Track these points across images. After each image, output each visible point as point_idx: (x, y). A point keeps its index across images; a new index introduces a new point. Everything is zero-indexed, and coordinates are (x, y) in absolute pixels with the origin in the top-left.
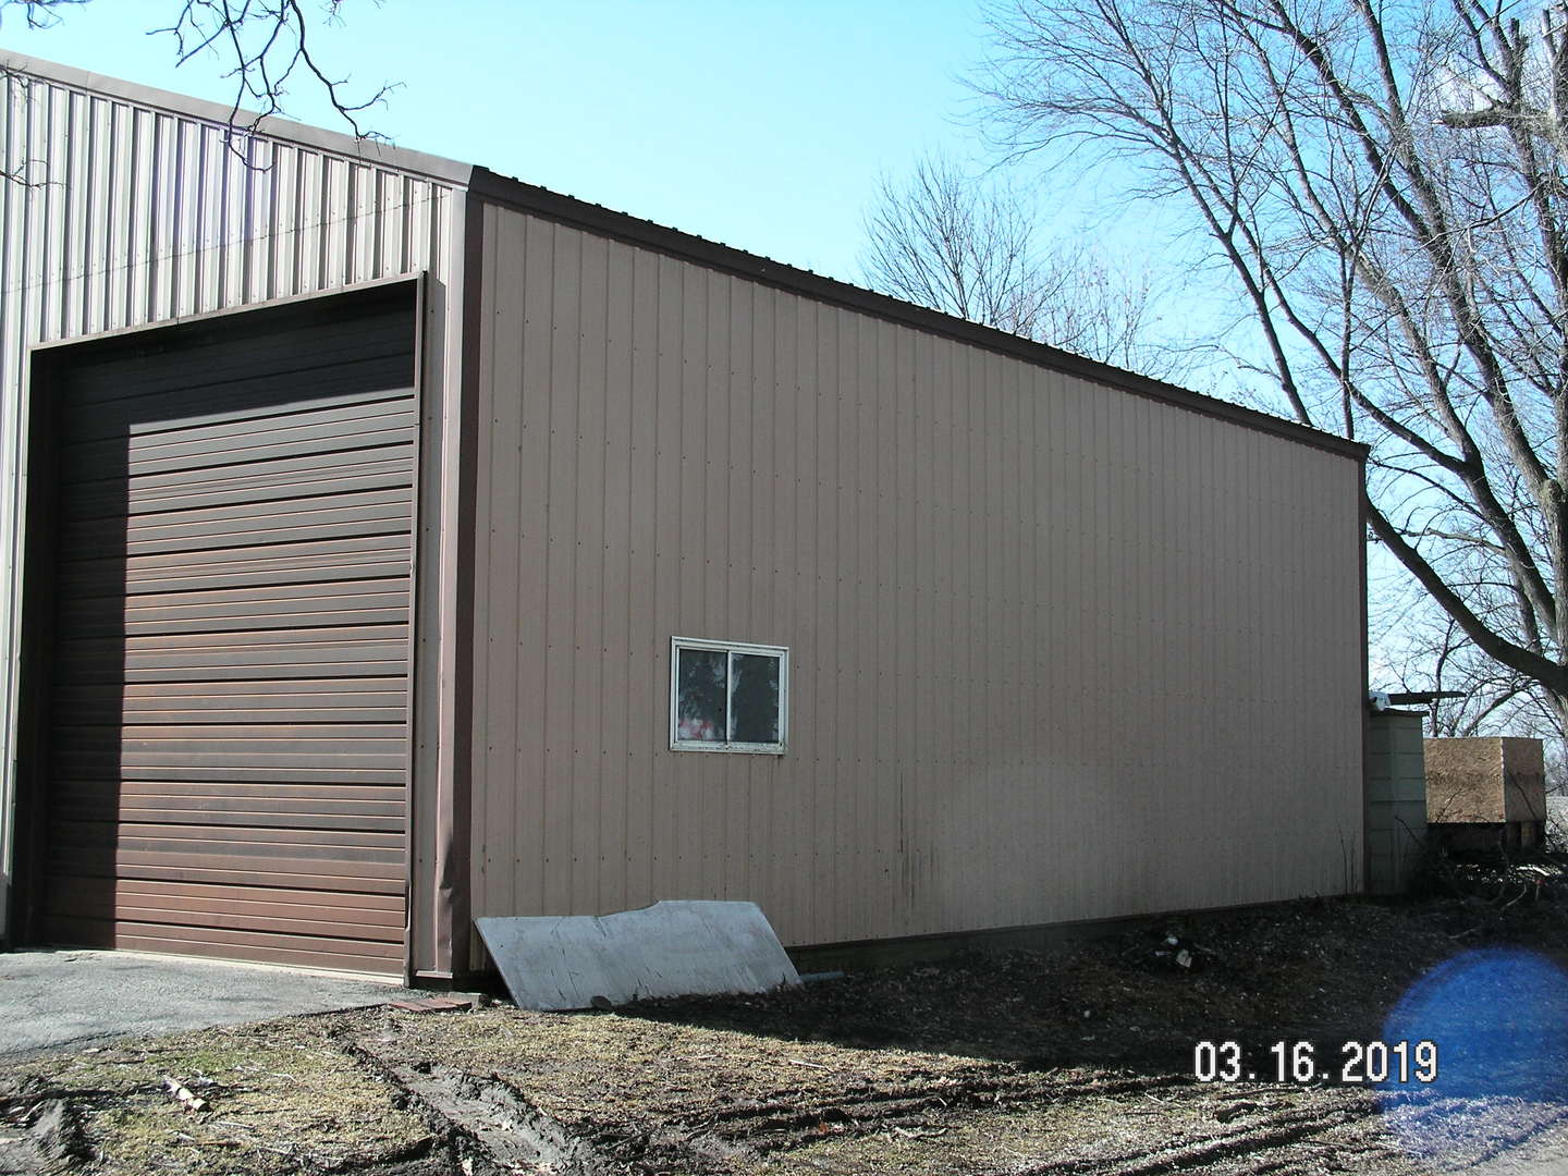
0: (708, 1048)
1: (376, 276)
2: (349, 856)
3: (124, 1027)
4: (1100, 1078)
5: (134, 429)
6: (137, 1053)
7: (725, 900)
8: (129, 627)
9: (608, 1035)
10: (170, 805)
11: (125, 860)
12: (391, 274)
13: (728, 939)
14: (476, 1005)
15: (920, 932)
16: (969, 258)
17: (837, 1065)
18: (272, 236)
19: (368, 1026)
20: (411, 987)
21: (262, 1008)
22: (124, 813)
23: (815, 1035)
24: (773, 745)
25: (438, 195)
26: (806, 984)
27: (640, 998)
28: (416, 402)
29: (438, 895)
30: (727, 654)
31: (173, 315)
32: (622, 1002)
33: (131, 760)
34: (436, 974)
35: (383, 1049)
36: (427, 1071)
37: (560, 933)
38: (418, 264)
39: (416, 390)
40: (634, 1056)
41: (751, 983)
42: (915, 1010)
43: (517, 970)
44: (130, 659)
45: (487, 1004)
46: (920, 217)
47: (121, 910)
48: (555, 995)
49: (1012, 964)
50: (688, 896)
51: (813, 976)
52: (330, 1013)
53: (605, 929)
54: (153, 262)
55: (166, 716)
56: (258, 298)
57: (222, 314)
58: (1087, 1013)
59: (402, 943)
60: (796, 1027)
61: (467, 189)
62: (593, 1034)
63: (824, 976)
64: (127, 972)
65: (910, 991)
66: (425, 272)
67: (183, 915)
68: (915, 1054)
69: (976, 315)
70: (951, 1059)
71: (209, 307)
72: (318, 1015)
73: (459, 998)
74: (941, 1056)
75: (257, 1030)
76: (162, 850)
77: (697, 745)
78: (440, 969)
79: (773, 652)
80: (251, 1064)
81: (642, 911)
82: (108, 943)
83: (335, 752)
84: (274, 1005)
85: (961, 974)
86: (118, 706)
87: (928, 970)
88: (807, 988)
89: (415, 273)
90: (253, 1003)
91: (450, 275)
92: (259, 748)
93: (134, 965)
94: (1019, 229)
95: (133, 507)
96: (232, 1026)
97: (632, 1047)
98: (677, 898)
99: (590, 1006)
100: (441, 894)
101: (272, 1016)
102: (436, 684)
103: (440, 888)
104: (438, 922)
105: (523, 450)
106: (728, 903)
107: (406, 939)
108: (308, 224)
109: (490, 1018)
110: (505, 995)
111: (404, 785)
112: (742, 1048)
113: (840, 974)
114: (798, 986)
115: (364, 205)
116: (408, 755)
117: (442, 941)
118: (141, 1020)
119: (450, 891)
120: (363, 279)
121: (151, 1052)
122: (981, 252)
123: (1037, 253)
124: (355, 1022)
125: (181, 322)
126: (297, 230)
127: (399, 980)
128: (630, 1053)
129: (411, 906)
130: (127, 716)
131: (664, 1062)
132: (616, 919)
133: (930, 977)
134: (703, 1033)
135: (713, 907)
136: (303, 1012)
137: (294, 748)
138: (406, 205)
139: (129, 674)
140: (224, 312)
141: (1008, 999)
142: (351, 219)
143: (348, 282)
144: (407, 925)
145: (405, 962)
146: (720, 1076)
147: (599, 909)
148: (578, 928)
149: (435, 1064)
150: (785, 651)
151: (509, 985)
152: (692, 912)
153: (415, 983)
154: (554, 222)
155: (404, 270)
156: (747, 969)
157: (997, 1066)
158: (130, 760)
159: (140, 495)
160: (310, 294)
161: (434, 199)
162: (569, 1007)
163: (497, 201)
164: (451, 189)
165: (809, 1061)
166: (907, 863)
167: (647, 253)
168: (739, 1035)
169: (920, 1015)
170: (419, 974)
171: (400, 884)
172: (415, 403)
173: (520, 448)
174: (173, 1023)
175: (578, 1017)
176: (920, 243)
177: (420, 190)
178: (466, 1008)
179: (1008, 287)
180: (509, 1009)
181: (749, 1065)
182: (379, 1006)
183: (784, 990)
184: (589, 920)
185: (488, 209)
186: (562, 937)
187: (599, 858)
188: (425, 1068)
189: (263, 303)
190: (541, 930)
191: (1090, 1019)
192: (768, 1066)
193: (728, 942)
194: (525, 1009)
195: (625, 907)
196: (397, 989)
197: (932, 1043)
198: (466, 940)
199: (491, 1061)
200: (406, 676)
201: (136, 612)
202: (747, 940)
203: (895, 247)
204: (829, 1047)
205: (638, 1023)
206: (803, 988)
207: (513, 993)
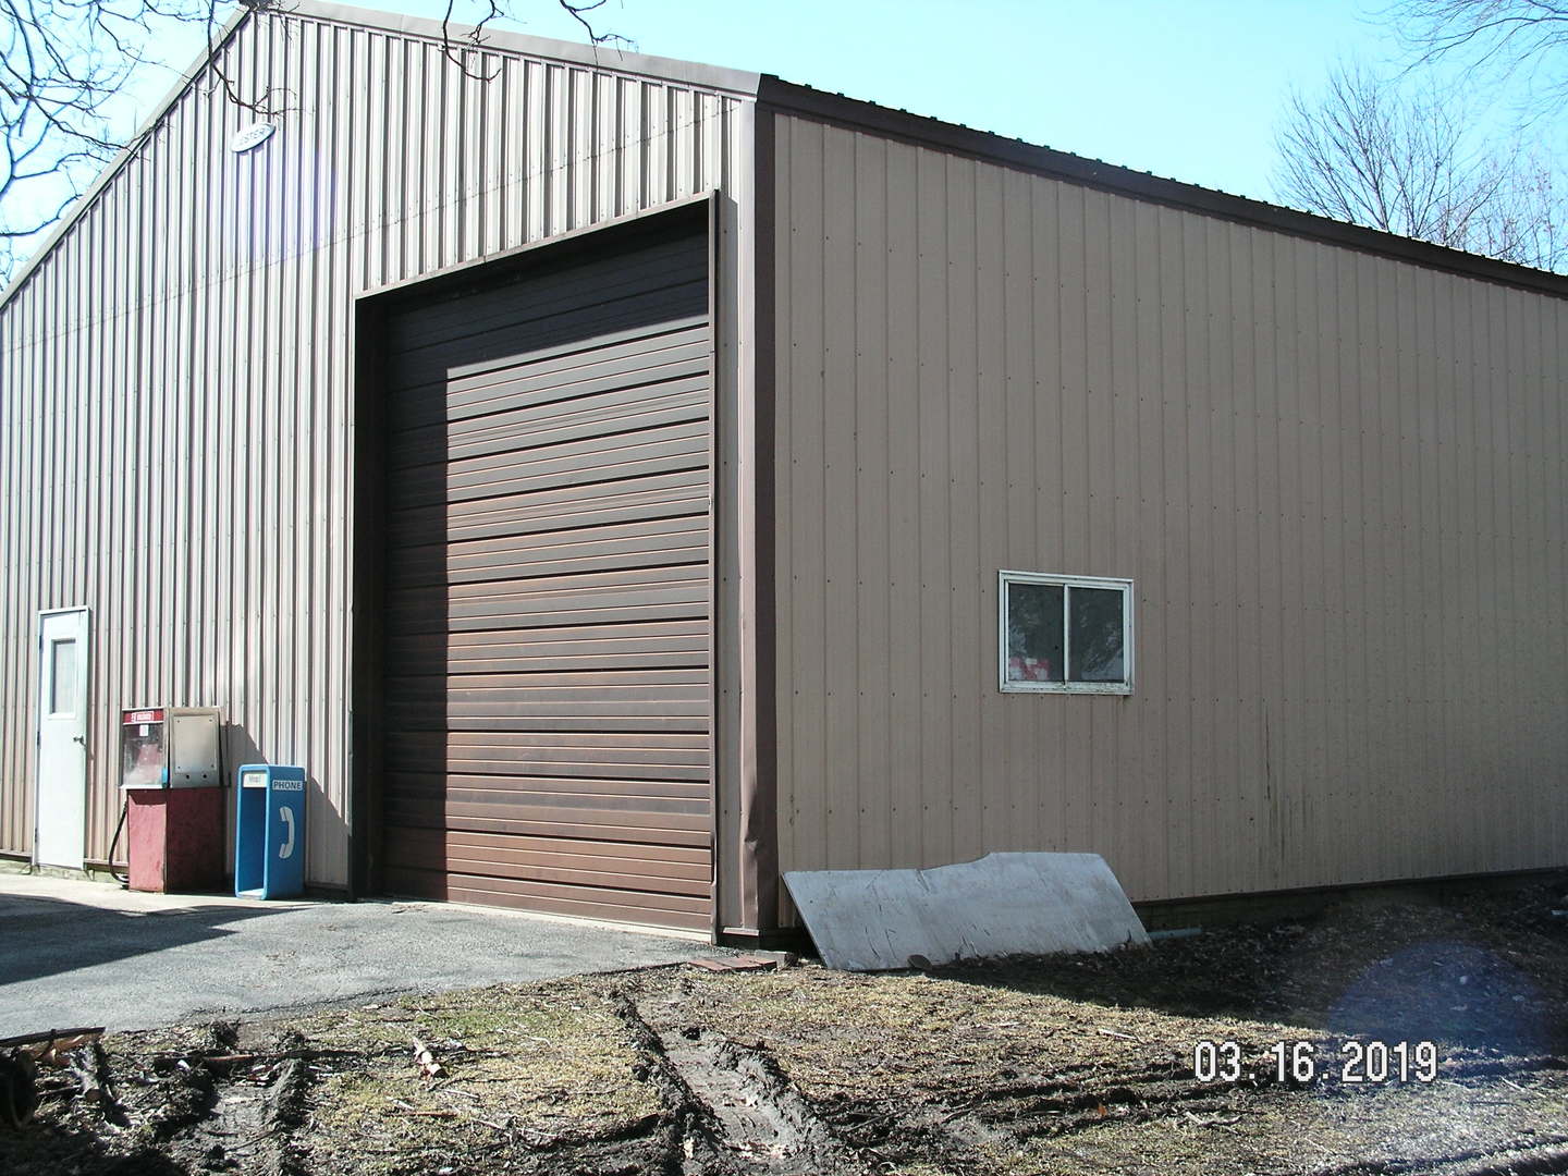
0: (1014, 1014)
1: (669, 198)
2: (661, 807)
3: (412, 982)
4: (1456, 1057)
5: (452, 373)
6: (413, 1011)
7: (1066, 851)
8: (452, 576)
9: (907, 998)
10: (493, 756)
11: (454, 811)
12: (685, 196)
13: (1067, 893)
14: (782, 964)
15: (1293, 886)
16: (1389, 169)
17: (1152, 1036)
18: (570, 165)
19: (660, 986)
20: (719, 944)
21: (558, 966)
22: (451, 764)
23: (1140, 1001)
24: (1118, 684)
25: (728, 109)
26: (1155, 942)
27: (962, 957)
28: (710, 330)
29: (743, 848)
30: (1063, 588)
31: (481, 253)
32: (943, 960)
33: (457, 710)
34: (743, 931)
35: (663, 1012)
36: (696, 1037)
37: (877, 888)
38: (710, 183)
39: (710, 318)
40: (930, 1023)
41: (1092, 941)
42: (1266, 972)
43: (827, 927)
44: (453, 607)
45: (792, 963)
46: (1335, 130)
47: (452, 863)
48: (869, 954)
49: (1386, 922)
50: (1025, 848)
51: (1165, 934)
52: (625, 972)
53: (928, 884)
54: (462, 201)
55: (487, 665)
56: (559, 232)
57: (525, 250)
58: (1463, 979)
59: (709, 897)
60: (1123, 991)
61: (755, 100)
62: (893, 997)
63: (1177, 933)
64: (444, 926)
65: (1268, 950)
66: (717, 191)
67: (505, 868)
68: (1247, 1023)
69: (1399, 227)
70: (1286, 1030)
71: (514, 244)
72: (612, 973)
73: (763, 957)
74: (1276, 1026)
75: (541, 989)
76: (486, 801)
77: (1029, 686)
78: (748, 926)
79: (1116, 584)
80: (516, 1026)
81: (970, 864)
82: (440, 895)
83: (646, 699)
84: (571, 963)
85: (1328, 932)
86: (443, 657)
87: (1293, 928)
88: (1155, 946)
89: (706, 194)
90: (550, 960)
91: (742, 193)
92: (573, 696)
93: (454, 918)
94: (1445, 134)
95: (452, 453)
96: (515, 982)
97: (931, 1013)
98: (1010, 850)
99: (907, 966)
100: (746, 846)
101: (562, 974)
102: (737, 626)
103: (746, 840)
104: (744, 878)
105: (826, 375)
106: (1069, 854)
107: (713, 893)
108: (604, 150)
109: (791, 978)
110: (813, 953)
111: (707, 733)
112: (1053, 1014)
113: (1197, 931)
114: (1146, 944)
115: (656, 125)
116: (710, 701)
117: (748, 896)
118: (432, 975)
119: (754, 844)
120: (658, 204)
121: (426, 1010)
122: (1402, 162)
123: (1467, 161)
124: (648, 981)
125: (488, 261)
126: (594, 157)
127: (706, 937)
128: (928, 1019)
129: (716, 860)
130: (452, 665)
131: (961, 1028)
132: (941, 873)
133: (1293, 936)
134: (1016, 997)
135: (1055, 860)
136: (597, 970)
137: (606, 695)
138: (697, 122)
139: (453, 623)
140: (527, 247)
141: (1373, 962)
142: (645, 141)
143: (643, 206)
144: (713, 880)
145: (712, 917)
146: (1013, 1047)
147: (922, 862)
148: (898, 882)
149: (704, 1030)
150: (1129, 583)
151: (817, 942)
152: (1026, 864)
153: (723, 940)
154: (855, 130)
155: (696, 191)
156: (1087, 925)
157: (1337, 1039)
158: (456, 712)
159: (459, 440)
160: (607, 222)
161: (724, 113)
162: (883, 967)
163: (789, 111)
164: (740, 101)
165: (1119, 1030)
166: (1276, 811)
167: (961, 159)
168: (1056, 999)
169: (1271, 979)
170: (726, 930)
171: (706, 835)
172: (709, 332)
173: (823, 373)
174: (460, 979)
175: (884, 979)
176: (1334, 157)
177: (710, 104)
178: (770, 967)
179: (1433, 199)
180: (817, 968)
181: (1051, 1035)
182: (678, 965)
183: (1130, 948)
184: (910, 874)
185: (780, 120)
186: (880, 893)
187: (922, 806)
188: (693, 1034)
189: (564, 234)
190: (855, 884)
191: (1467, 984)
192: (1072, 1036)
193: (1067, 897)
194: (835, 969)
195: (953, 859)
196: (703, 947)
197: (1274, 1010)
198: (773, 896)
199: (768, 1027)
200: (707, 618)
201: (459, 560)
202: (1088, 894)
203: (1309, 163)
204: (1150, 1014)
205: (948, 985)
206: (1151, 946)
207: (822, 952)
